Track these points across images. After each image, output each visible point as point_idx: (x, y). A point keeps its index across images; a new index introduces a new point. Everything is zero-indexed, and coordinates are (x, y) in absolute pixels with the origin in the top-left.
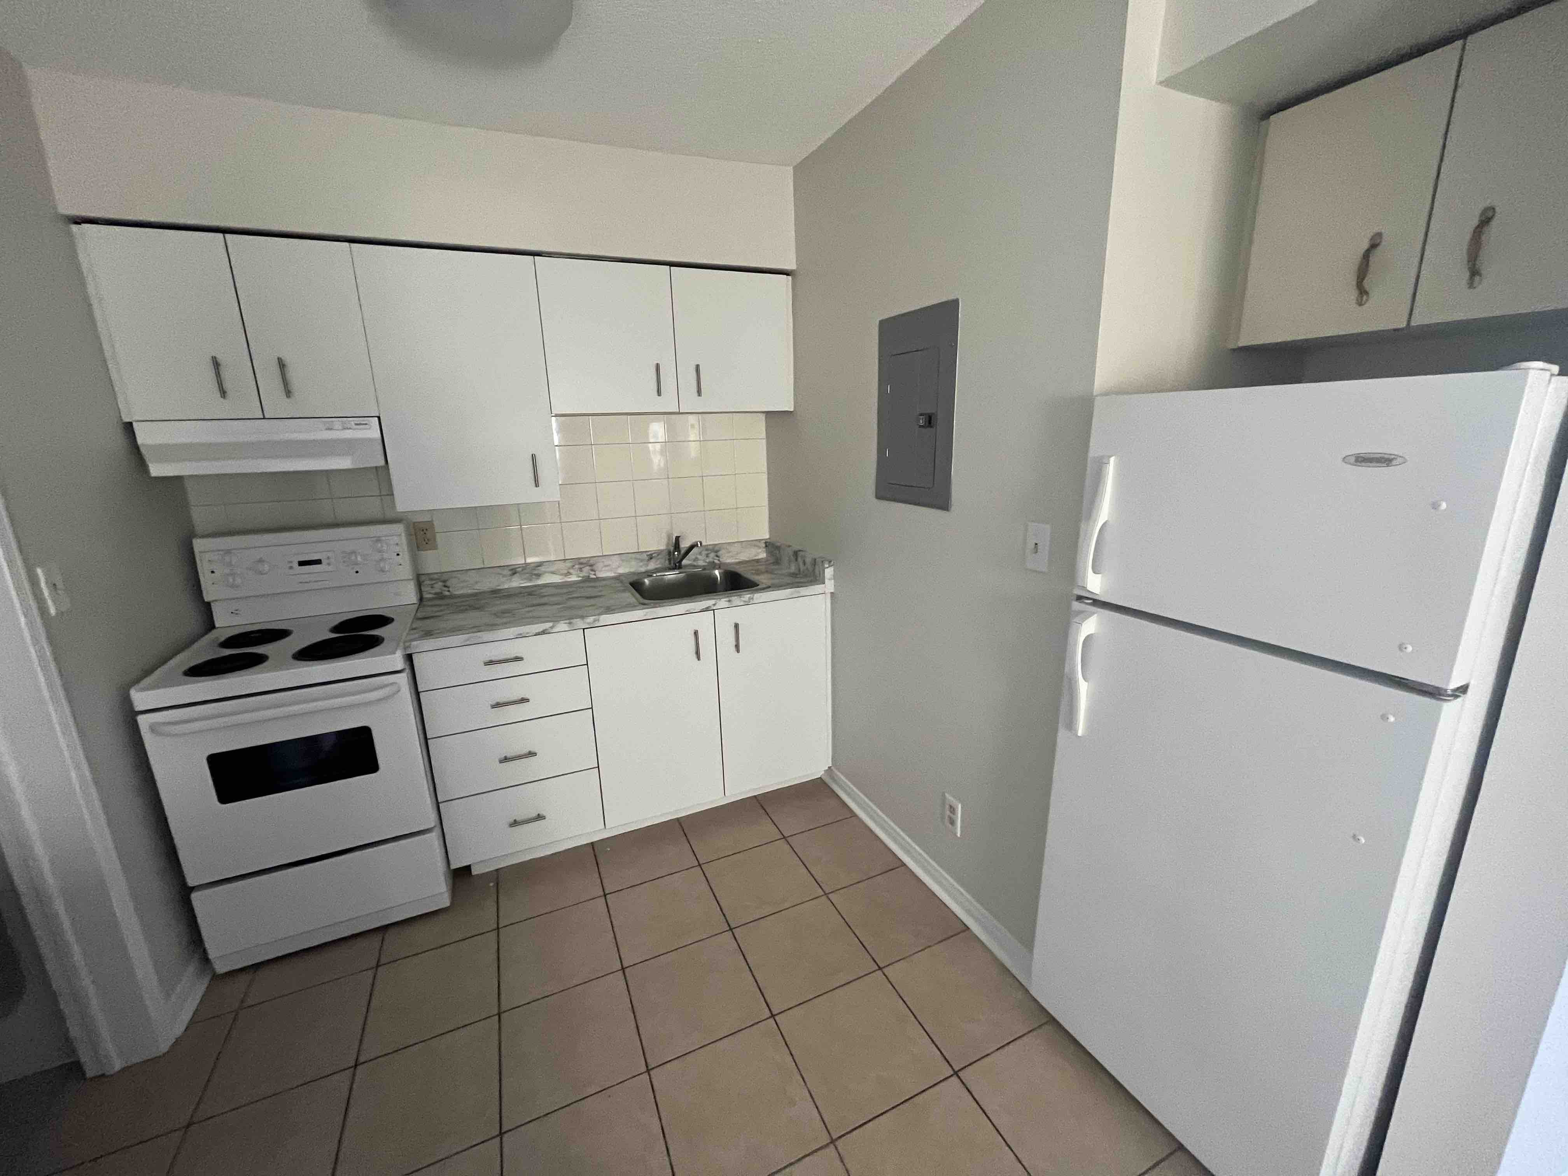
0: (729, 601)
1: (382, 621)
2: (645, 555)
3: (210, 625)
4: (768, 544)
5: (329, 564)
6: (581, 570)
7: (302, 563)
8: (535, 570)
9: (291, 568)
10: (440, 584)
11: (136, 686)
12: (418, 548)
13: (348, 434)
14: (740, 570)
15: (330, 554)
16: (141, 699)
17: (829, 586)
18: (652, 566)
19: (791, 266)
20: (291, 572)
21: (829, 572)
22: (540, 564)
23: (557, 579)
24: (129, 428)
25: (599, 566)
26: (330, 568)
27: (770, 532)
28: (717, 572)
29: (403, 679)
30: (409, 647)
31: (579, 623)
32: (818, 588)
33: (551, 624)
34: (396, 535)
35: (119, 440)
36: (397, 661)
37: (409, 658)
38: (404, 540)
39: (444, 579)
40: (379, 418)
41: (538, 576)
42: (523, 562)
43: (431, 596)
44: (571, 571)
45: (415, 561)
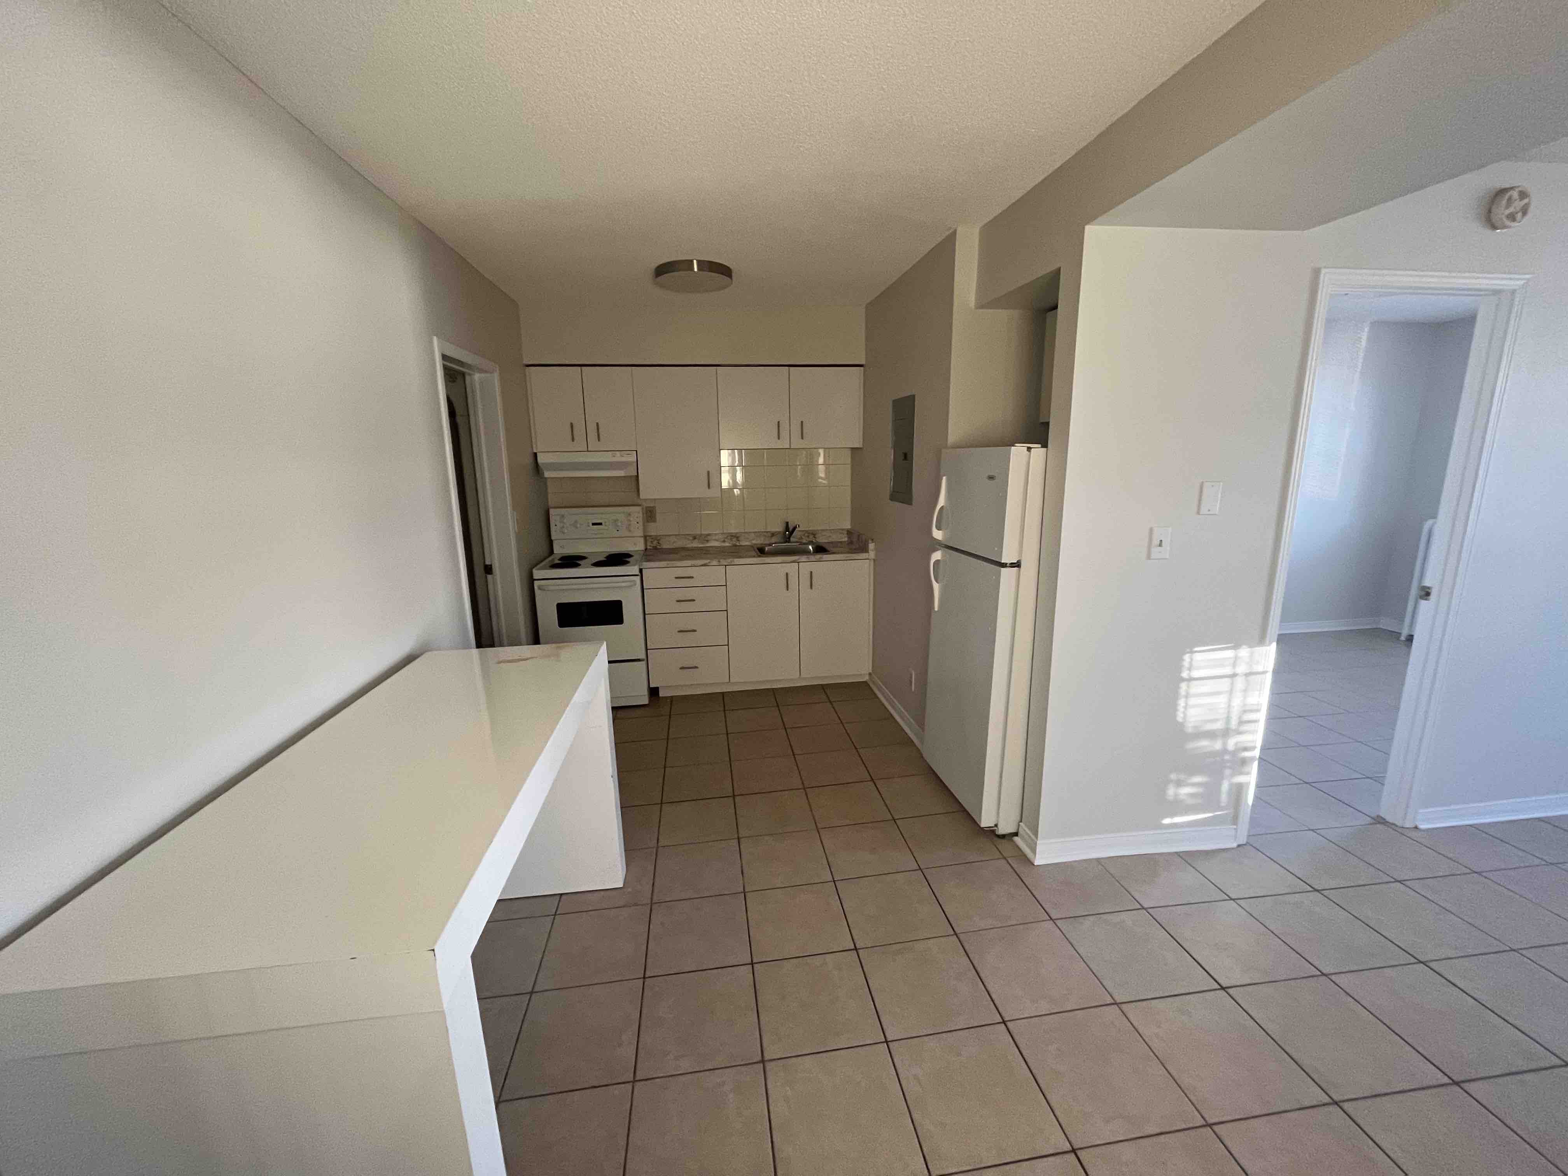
0: (808, 558)
1: (629, 556)
2: (769, 533)
3: (551, 552)
4: (849, 533)
5: (606, 525)
6: (731, 539)
7: (593, 524)
8: (706, 538)
9: (589, 526)
10: (656, 541)
11: (536, 568)
12: (648, 522)
13: (624, 459)
14: (824, 546)
15: (606, 520)
16: (537, 574)
17: (872, 554)
18: (774, 540)
19: (863, 362)
20: (589, 528)
21: (871, 546)
22: (709, 535)
23: (716, 544)
24: (535, 455)
25: (741, 538)
26: (606, 528)
27: (851, 525)
28: (810, 547)
29: (638, 579)
30: (642, 565)
31: (724, 562)
32: (864, 555)
33: (709, 561)
34: (637, 513)
35: (529, 460)
36: (635, 570)
37: (641, 571)
38: (641, 515)
39: (657, 538)
40: (636, 451)
41: (708, 541)
42: (700, 533)
43: (651, 548)
44: (726, 540)
45: (645, 529)
